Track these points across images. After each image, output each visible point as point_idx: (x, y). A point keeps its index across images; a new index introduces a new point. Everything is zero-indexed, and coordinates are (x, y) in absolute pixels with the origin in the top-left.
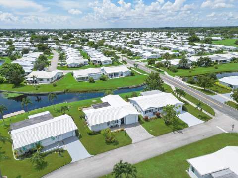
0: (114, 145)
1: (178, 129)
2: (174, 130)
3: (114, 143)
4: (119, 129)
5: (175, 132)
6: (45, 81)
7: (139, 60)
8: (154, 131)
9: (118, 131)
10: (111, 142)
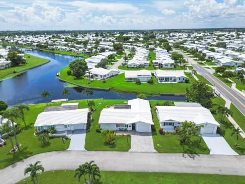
0: (110, 147)
1: (192, 153)
2: (185, 152)
3: (111, 146)
4: (125, 134)
5: (186, 155)
6: (99, 77)
7: (210, 67)
8: (161, 146)
9: (123, 136)
10: (109, 144)
